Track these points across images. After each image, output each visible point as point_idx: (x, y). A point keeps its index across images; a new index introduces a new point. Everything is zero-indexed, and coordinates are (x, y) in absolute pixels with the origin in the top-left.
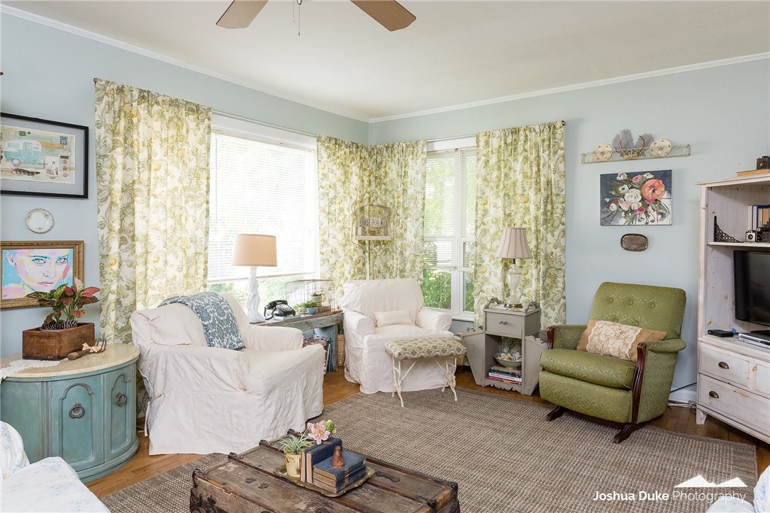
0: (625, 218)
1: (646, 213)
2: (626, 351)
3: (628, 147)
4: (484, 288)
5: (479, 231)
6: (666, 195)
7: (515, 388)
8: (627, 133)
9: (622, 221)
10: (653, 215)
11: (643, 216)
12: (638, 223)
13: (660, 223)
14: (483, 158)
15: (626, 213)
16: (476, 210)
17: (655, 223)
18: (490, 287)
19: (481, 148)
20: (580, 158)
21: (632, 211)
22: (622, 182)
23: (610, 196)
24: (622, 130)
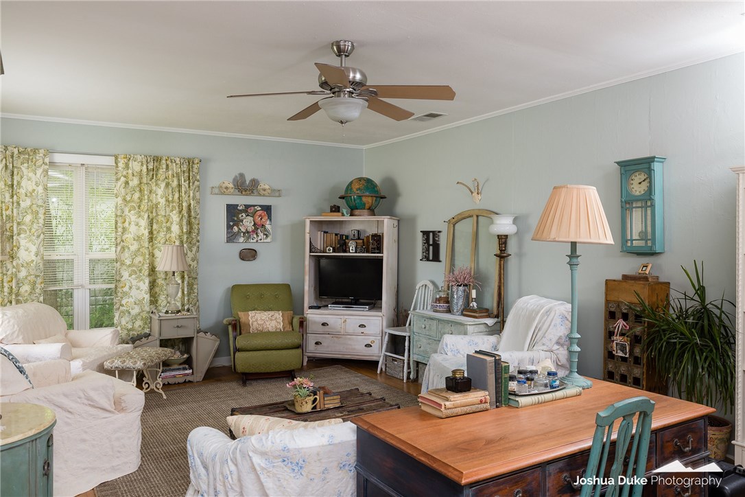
0: (243, 237)
1: (257, 234)
2: (281, 326)
3: (243, 186)
4: (124, 302)
5: (119, 248)
6: (268, 222)
7: (188, 378)
8: (242, 175)
9: (242, 240)
10: (261, 235)
11: (255, 236)
12: (252, 241)
13: (265, 241)
14: (123, 179)
15: (244, 233)
16: (116, 228)
17: (262, 241)
18: (131, 300)
19: (120, 168)
20: (209, 191)
21: (248, 232)
22: (241, 211)
23: (233, 221)
24: (239, 172)
